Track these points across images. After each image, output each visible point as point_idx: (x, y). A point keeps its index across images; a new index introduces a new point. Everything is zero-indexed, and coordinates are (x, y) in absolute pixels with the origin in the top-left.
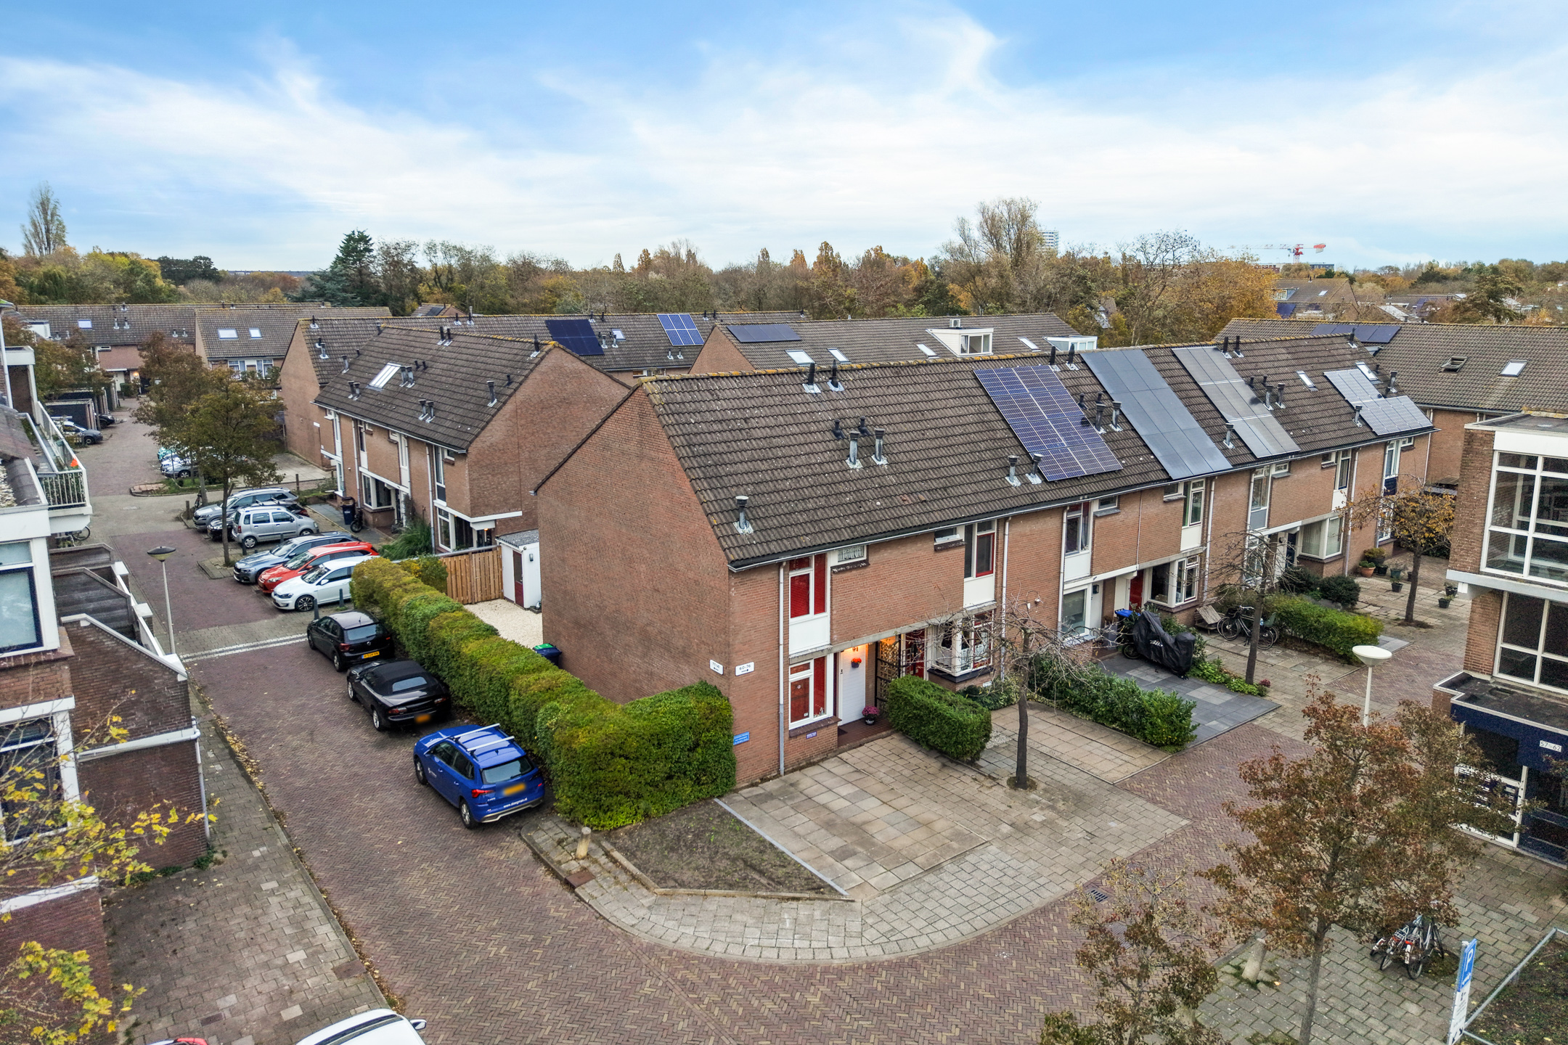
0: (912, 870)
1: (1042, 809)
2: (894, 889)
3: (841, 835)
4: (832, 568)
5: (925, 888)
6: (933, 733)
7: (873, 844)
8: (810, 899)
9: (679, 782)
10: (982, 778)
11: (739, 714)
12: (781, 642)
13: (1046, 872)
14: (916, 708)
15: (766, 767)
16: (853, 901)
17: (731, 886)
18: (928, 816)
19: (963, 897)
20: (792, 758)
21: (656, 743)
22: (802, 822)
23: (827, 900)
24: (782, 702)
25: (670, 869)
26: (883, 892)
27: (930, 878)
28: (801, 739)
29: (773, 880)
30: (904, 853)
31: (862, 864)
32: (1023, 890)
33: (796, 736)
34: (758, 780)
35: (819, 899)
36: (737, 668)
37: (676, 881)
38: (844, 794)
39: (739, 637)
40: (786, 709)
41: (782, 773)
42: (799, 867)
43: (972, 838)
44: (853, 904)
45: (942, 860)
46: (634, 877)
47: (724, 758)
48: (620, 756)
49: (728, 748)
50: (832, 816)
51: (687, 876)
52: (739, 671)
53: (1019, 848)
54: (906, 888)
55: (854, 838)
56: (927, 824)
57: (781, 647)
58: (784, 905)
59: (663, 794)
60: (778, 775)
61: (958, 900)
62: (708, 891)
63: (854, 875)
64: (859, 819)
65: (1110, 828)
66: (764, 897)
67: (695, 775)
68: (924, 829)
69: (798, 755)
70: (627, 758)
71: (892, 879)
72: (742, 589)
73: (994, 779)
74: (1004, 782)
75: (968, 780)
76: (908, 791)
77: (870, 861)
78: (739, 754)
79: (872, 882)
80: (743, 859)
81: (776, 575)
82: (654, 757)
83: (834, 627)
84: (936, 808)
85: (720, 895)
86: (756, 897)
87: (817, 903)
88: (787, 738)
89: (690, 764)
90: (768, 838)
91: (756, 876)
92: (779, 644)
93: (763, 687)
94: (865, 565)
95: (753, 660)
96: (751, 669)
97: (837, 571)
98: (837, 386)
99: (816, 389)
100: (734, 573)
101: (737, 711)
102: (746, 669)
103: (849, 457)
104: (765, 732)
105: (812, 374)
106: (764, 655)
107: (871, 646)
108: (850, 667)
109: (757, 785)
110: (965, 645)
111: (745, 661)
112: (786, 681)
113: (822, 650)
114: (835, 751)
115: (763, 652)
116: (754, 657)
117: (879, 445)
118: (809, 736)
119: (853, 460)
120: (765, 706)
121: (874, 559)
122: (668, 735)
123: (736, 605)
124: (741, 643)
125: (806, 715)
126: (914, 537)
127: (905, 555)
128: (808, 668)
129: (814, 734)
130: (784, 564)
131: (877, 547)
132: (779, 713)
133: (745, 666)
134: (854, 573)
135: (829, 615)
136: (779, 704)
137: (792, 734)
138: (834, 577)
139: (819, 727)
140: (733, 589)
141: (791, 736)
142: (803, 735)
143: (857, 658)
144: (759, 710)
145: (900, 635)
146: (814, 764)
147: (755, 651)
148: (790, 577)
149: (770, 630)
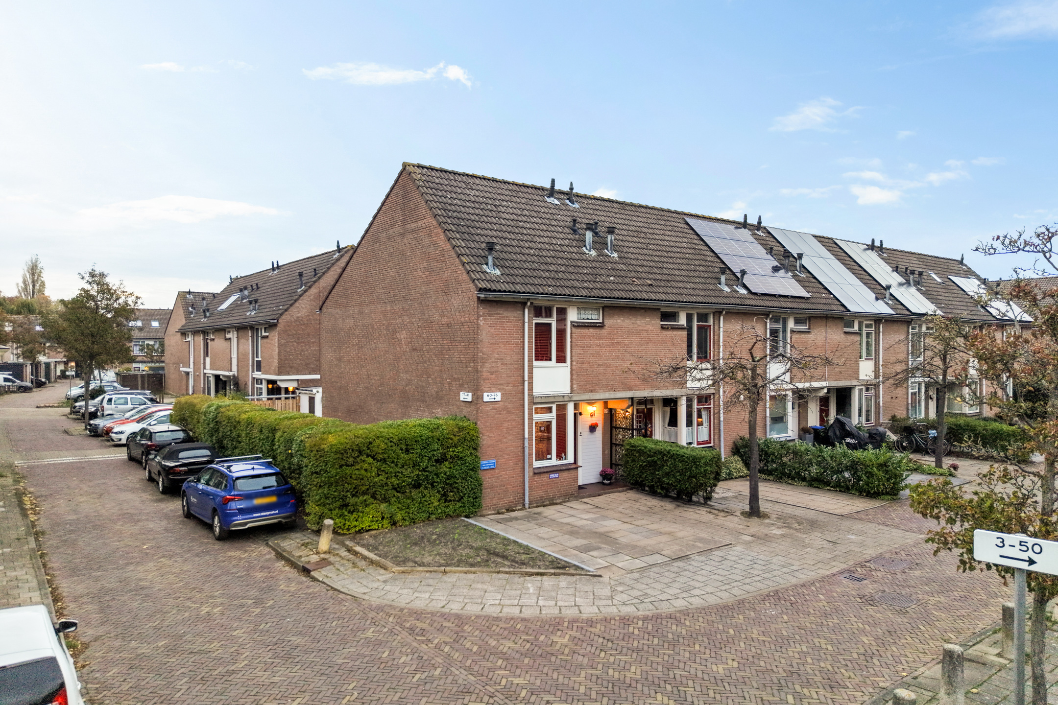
0: (659, 559)
1: (778, 528)
2: (642, 570)
3: (585, 538)
4: (572, 322)
5: (675, 570)
6: (667, 474)
7: (618, 544)
8: (554, 574)
9: (426, 492)
10: (716, 512)
11: (486, 440)
12: (526, 378)
13: (798, 563)
14: (650, 456)
15: (511, 498)
16: (600, 576)
17: (472, 565)
18: (668, 529)
19: (716, 576)
20: (538, 494)
21: (404, 447)
22: (543, 531)
23: (573, 575)
24: (526, 436)
25: (411, 555)
26: (632, 572)
27: (680, 564)
28: (545, 478)
29: (517, 562)
30: (649, 548)
31: (607, 554)
32: (776, 573)
33: (540, 473)
34: (504, 510)
35: (564, 574)
36: (485, 395)
37: (416, 563)
38: (586, 518)
39: (487, 365)
40: (530, 439)
41: (527, 506)
42: (543, 554)
43: (715, 542)
44: (601, 579)
45: (689, 553)
46: (372, 562)
47: (471, 477)
48: (368, 456)
49: (475, 469)
50: (575, 529)
51: (428, 559)
52: (486, 398)
53: (764, 549)
54: (655, 569)
55: (598, 540)
56: (669, 533)
57: (526, 383)
58: (527, 578)
59: (409, 501)
60: (524, 508)
61: (712, 577)
62: (448, 569)
63: (600, 561)
64: (602, 530)
65: (849, 539)
66: (506, 573)
67: (443, 488)
68: (667, 536)
69: (541, 493)
70: (374, 458)
71: (638, 564)
72: (490, 320)
73: (727, 512)
74: (738, 514)
75: (704, 513)
76: (648, 518)
77: (616, 553)
78: (487, 479)
79: (620, 565)
80: (485, 549)
81: (521, 316)
82: (401, 461)
83: (574, 377)
84: (675, 526)
85: (461, 572)
86: (498, 572)
87: (562, 577)
88: (531, 474)
89: (437, 475)
90: (512, 538)
91: (499, 560)
92: (524, 381)
93: (509, 418)
94: (601, 326)
95: (499, 390)
96: (498, 398)
97: (576, 325)
98: (573, 204)
99: (556, 202)
100: (482, 300)
101: (484, 437)
102: (493, 397)
103: (585, 246)
104: (511, 463)
105: (552, 192)
106: (510, 387)
107: (606, 411)
108: (588, 430)
109: (502, 513)
110: (689, 423)
111: (493, 389)
112: (531, 418)
113: (563, 396)
114: (575, 497)
115: (509, 384)
116: (501, 387)
117: (611, 240)
118: (552, 476)
119: (588, 248)
120: (510, 438)
121: (609, 322)
122: (416, 441)
123: (484, 335)
124: (489, 372)
125: (549, 456)
126: (643, 311)
127: (636, 326)
128: (551, 412)
129: (557, 475)
130: (529, 304)
131: (611, 312)
132: (524, 448)
133: (493, 394)
134: (591, 330)
135: (569, 367)
136: (524, 438)
137: (536, 471)
138: (574, 329)
139: (561, 470)
140: (481, 318)
141: (535, 473)
142: (546, 476)
143: (594, 422)
144: (505, 440)
145: (632, 398)
146: (557, 504)
147: (502, 382)
148: (534, 322)
149: (516, 366)
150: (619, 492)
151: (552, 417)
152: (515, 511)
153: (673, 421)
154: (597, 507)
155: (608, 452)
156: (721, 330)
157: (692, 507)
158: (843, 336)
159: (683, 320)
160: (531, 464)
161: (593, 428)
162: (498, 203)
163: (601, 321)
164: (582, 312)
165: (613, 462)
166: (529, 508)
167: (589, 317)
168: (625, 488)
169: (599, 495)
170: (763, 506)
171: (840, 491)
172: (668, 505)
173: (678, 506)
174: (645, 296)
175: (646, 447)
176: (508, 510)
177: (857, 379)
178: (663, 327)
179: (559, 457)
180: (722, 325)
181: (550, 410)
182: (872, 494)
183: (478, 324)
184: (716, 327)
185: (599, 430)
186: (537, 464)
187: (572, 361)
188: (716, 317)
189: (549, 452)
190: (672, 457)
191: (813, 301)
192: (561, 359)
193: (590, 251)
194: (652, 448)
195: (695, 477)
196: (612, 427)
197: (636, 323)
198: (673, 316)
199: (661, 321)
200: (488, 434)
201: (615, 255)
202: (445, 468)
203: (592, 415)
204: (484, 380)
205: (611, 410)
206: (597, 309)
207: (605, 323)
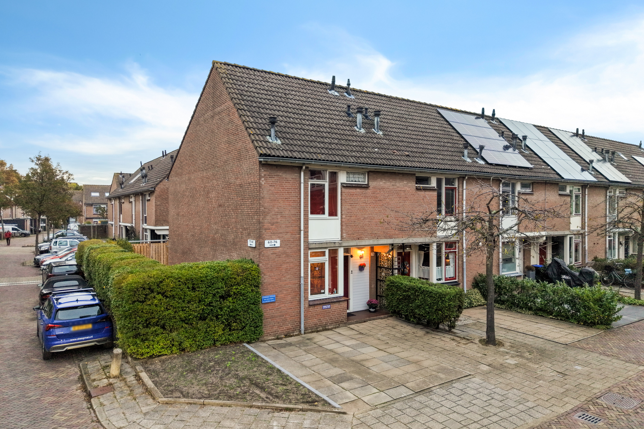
0: (403, 392)
1: (512, 357)
2: (385, 405)
3: (341, 367)
4: (342, 184)
5: (416, 405)
7: (369, 373)
8: (302, 410)
11: (266, 279)
12: (302, 228)
15: (290, 326)
16: (344, 413)
17: (230, 398)
19: (455, 414)
22: (309, 359)
23: (319, 411)
24: (302, 275)
26: (375, 407)
27: (421, 398)
28: (318, 309)
29: (271, 394)
30: (396, 379)
31: (356, 386)
33: (314, 305)
34: (283, 336)
35: (311, 410)
36: (266, 242)
38: (349, 344)
39: (268, 217)
40: (306, 278)
41: (303, 332)
42: (298, 385)
43: (456, 372)
44: (345, 416)
45: (431, 385)
50: (337, 356)
52: (267, 244)
54: (398, 405)
55: (352, 369)
56: (416, 362)
58: (276, 414)
60: (300, 334)
61: (451, 416)
62: (207, 401)
63: (348, 394)
64: (358, 358)
65: (576, 370)
66: (258, 407)
67: (227, 320)
68: (414, 365)
69: (315, 321)
71: (384, 398)
72: (270, 181)
73: (468, 339)
74: (477, 341)
75: (448, 340)
76: (400, 344)
77: (365, 384)
78: (267, 311)
79: (366, 399)
80: (249, 379)
81: (298, 177)
83: (344, 227)
84: (423, 353)
85: (218, 405)
86: (251, 407)
87: (309, 413)
88: (307, 306)
89: (221, 309)
90: (278, 366)
91: (258, 392)
92: (300, 230)
93: (287, 261)
94: (367, 187)
95: (279, 238)
96: (278, 244)
97: (345, 186)
98: (350, 96)
99: (336, 94)
100: (264, 164)
101: (265, 277)
102: (273, 244)
103: (356, 126)
104: (289, 298)
105: (333, 86)
106: (289, 235)
107: (373, 254)
108: (358, 269)
109: (281, 339)
110: (439, 264)
111: (273, 237)
112: (306, 261)
113: (335, 243)
114: (345, 323)
115: (287, 233)
116: (280, 235)
117: (377, 121)
118: (325, 307)
119: (359, 127)
120: (289, 276)
121: (372, 184)
122: (202, 281)
123: (265, 192)
124: (270, 223)
125: (322, 291)
126: (401, 175)
127: (395, 187)
128: (324, 255)
129: (329, 306)
130: (304, 168)
131: (375, 176)
132: (300, 285)
133: (273, 241)
134: (358, 190)
135: (340, 219)
136: (300, 277)
137: (311, 303)
138: (343, 189)
139: (332, 302)
140: (263, 179)
141: (310, 305)
142: (319, 307)
143: (362, 263)
144: (284, 278)
145: (392, 245)
146: (328, 330)
147: (281, 231)
148: (309, 183)
149: (294, 218)
150: (381, 319)
151: (325, 259)
152: (292, 336)
153: (426, 262)
154: (361, 333)
155: (374, 286)
156: (465, 191)
157: (439, 334)
158: (558, 197)
159: (434, 183)
160: (306, 298)
161: (362, 268)
162: (287, 92)
163: (366, 183)
164: (351, 176)
165: (378, 294)
166: (305, 333)
167: (357, 180)
168: (386, 316)
169: (365, 322)
170: (499, 334)
171: (561, 320)
172: (420, 332)
173: (428, 333)
174: (403, 163)
175: (402, 284)
176: (287, 336)
177: (569, 229)
178: (418, 189)
179: (331, 291)
180: (465, 187)
181: (323, 254)
182: (589, 324)
183: (260, 184)
184: (460, 189)
185: (367, 270)
186: (311, 298)
187: (342, 215)
188: (461, 182)
189: (323, 287)
190: (422, 293)
191: (535, 170)
192: (333, 213)
193: (360, 129)
194: (407, 285)
195: (440, 310)
196: (377, 267)
197: (396, 185)
198: (425, 180)
199: (416, 184)
200: (268, 274)
201: (381, 133)
202: (228, 303)
203: (361, 257)
204: (266, 229)
205: (376, 253)
206: (363, 174)
207: (370, 184)
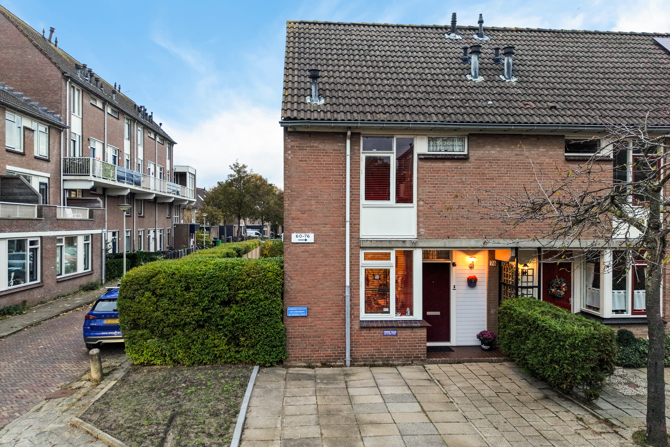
4: (419, 155)
11: (295, 285)
12: (348, 219)
15: (329, 352)
20: (363, 352)
24: (348, 284)
33: (369, 328)
34: (319, 364)
36: (294, 235)
37: (101, 416)
39: (297, 203)
40: (355, 288)
41: (347, 363)
46: (87, 404)
52: (295, 238)
57: (348, 225)
60: (344, 366)
69: (371, 350)
72: (301, 154)
78: (296, 327)
81: (342, 147)
83: (423, 219)
85: (107, 443)
88: (356, 327)
91: (172, 437)
92: (345, 222)
93: (326, 263)
94: (465, 158)
95: (313, 231)
96: (311, 238)
98: (482, 37)
99: (458, 37)
100: (290, 132)
101: (292, 281)
102: (304, 238)
103: (470, 74)
104: (329, 313)
105: (454, 28)
106: (328, 228)
107: (492, 263)
108: (466, 283)
109: (313, 367)
111: (304, 229)
112: (355, 264)
114: (422, 360)
115: (326, 224)
116: (316, 227)
117: (508, 63)
118: (386, 332)
119: (473, 74)
120: (327, 284)
121: (476, 154)
124: (300, 211)
125: (386, 310)
126: (534, 139)
128: (389, 259)
129: (394, 332)
130: (349, 133)
131: (480, 141)
132: (345, 297)
133: (303, 234)
134: (448, 164)
135: (415, 208)
137: (365, 325)
138: (422, 164)
139: (398, 327)
140: (290, 152)
141: (362, 328)
142: (378, 331)
143: (472, 275)
144: (320, 286)
145: (516, 249)
147: (316, 222)
148: (363, 156)
149: (336, 205)
150: (491, 362)
151: (391, 264)
152: (332, 366)
155: (494, 311)
159: (607, 150)
160: (355, 315)
161: (472, 282)
163: (466, 153)
164: (438, 143)
167: (449, 148)
168: (502, 359)
174: (536, 119)
176: (324, 365)
178: (568, 160)
179: (400, 311)
183: (286, 158)
185: (482, 285)
187: (420, 201)
189: (385, 304)
192: (404, 198)
193: (476, 77)
196: (500, 284)
198: (593, 146)
199: (566, 152)
201: (514, 80)
203: (471, 267)
204: (293, 219)
205: (499, 263)
206: (461, 139)
207: (470, 154)
